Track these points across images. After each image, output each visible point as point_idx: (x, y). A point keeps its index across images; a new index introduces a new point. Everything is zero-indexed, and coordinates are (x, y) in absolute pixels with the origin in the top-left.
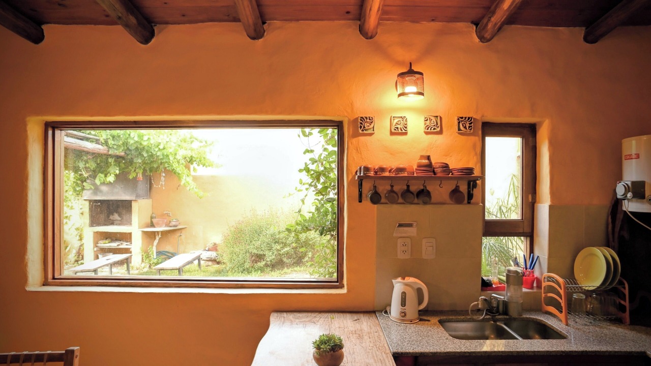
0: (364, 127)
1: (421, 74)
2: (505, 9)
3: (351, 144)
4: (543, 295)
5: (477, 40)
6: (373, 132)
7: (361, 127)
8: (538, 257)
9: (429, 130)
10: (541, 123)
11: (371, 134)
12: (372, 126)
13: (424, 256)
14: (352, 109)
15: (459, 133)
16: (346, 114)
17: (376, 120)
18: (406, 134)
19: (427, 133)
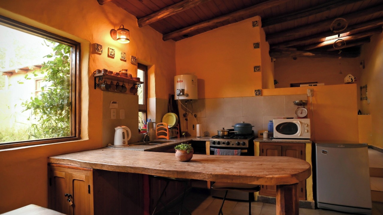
0: (98, 49)
1: (128, 31)
2: (158, 18)
3: (91, 56)
4: (157, 132)
5: (137, 25)
6: (101, 53)
7: (97, 49)
8: (150, 119)
9: (122, 59)
10: (150, 66)
11: (100, 54)
12: (101, 50)
13: (121, 118)
14: (92, 38)
15: (131, 63)
16: (89, 40)
17: (103, 47)
18: (113, 58)
19: (121, 60)
